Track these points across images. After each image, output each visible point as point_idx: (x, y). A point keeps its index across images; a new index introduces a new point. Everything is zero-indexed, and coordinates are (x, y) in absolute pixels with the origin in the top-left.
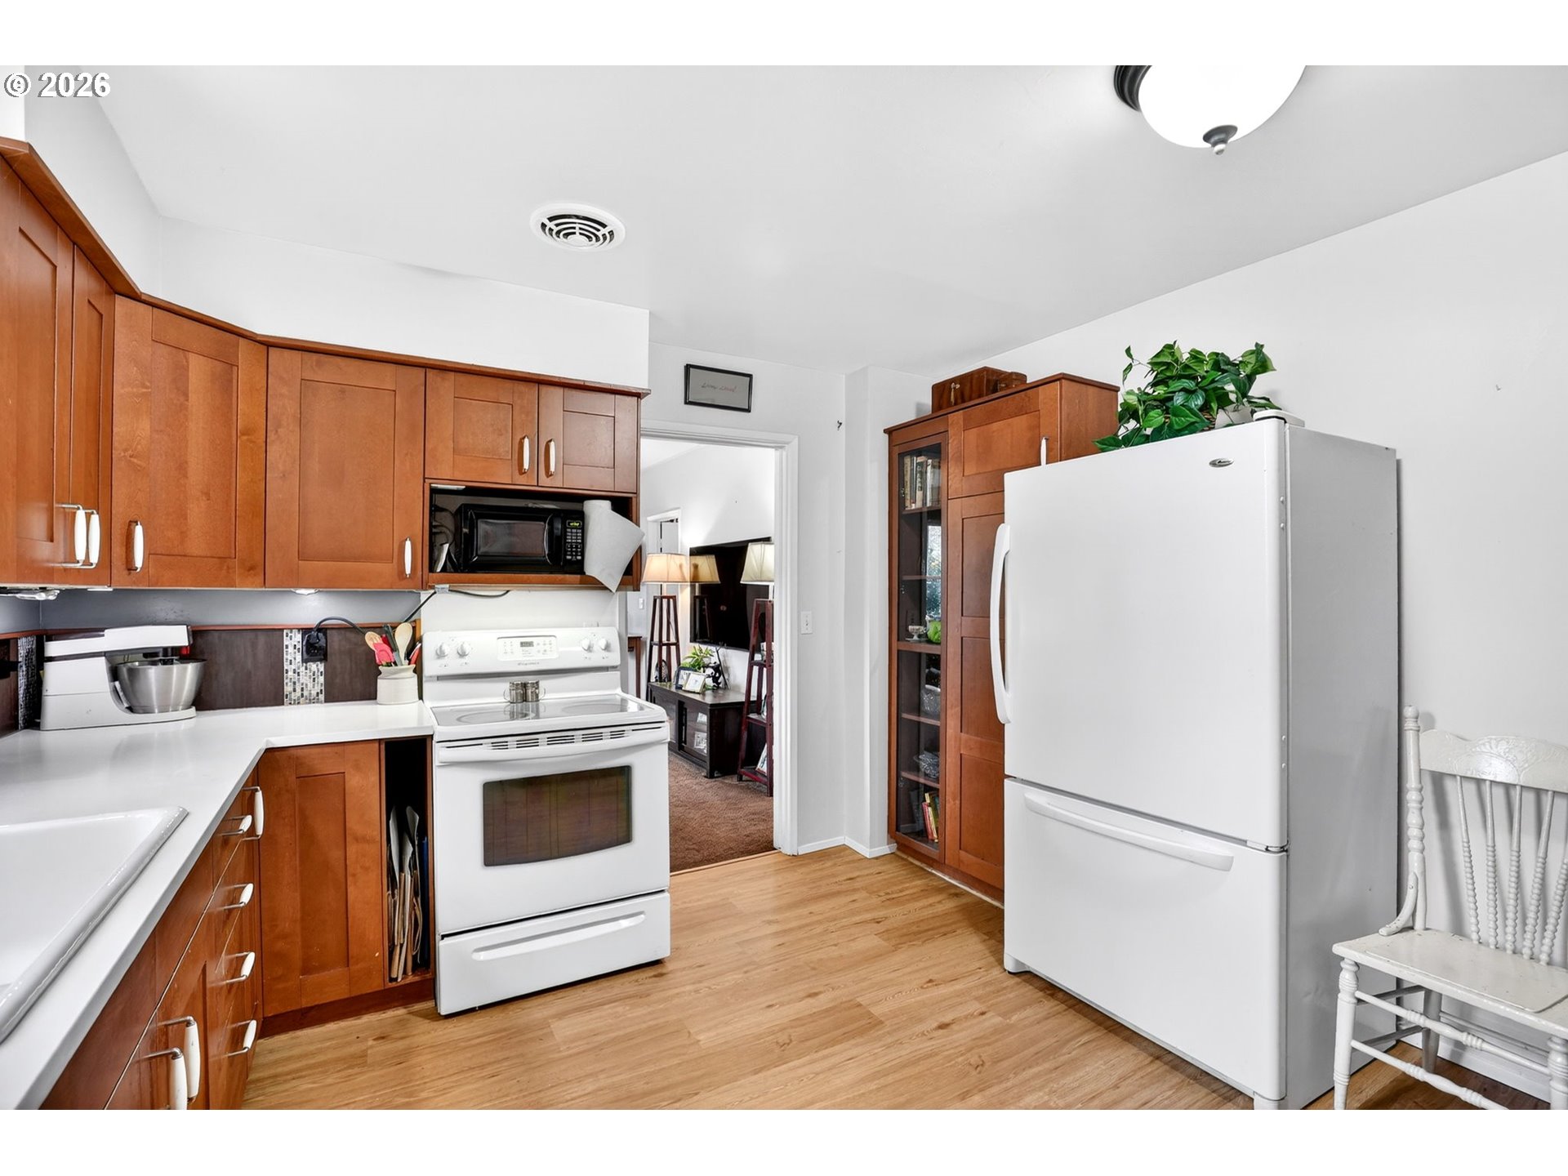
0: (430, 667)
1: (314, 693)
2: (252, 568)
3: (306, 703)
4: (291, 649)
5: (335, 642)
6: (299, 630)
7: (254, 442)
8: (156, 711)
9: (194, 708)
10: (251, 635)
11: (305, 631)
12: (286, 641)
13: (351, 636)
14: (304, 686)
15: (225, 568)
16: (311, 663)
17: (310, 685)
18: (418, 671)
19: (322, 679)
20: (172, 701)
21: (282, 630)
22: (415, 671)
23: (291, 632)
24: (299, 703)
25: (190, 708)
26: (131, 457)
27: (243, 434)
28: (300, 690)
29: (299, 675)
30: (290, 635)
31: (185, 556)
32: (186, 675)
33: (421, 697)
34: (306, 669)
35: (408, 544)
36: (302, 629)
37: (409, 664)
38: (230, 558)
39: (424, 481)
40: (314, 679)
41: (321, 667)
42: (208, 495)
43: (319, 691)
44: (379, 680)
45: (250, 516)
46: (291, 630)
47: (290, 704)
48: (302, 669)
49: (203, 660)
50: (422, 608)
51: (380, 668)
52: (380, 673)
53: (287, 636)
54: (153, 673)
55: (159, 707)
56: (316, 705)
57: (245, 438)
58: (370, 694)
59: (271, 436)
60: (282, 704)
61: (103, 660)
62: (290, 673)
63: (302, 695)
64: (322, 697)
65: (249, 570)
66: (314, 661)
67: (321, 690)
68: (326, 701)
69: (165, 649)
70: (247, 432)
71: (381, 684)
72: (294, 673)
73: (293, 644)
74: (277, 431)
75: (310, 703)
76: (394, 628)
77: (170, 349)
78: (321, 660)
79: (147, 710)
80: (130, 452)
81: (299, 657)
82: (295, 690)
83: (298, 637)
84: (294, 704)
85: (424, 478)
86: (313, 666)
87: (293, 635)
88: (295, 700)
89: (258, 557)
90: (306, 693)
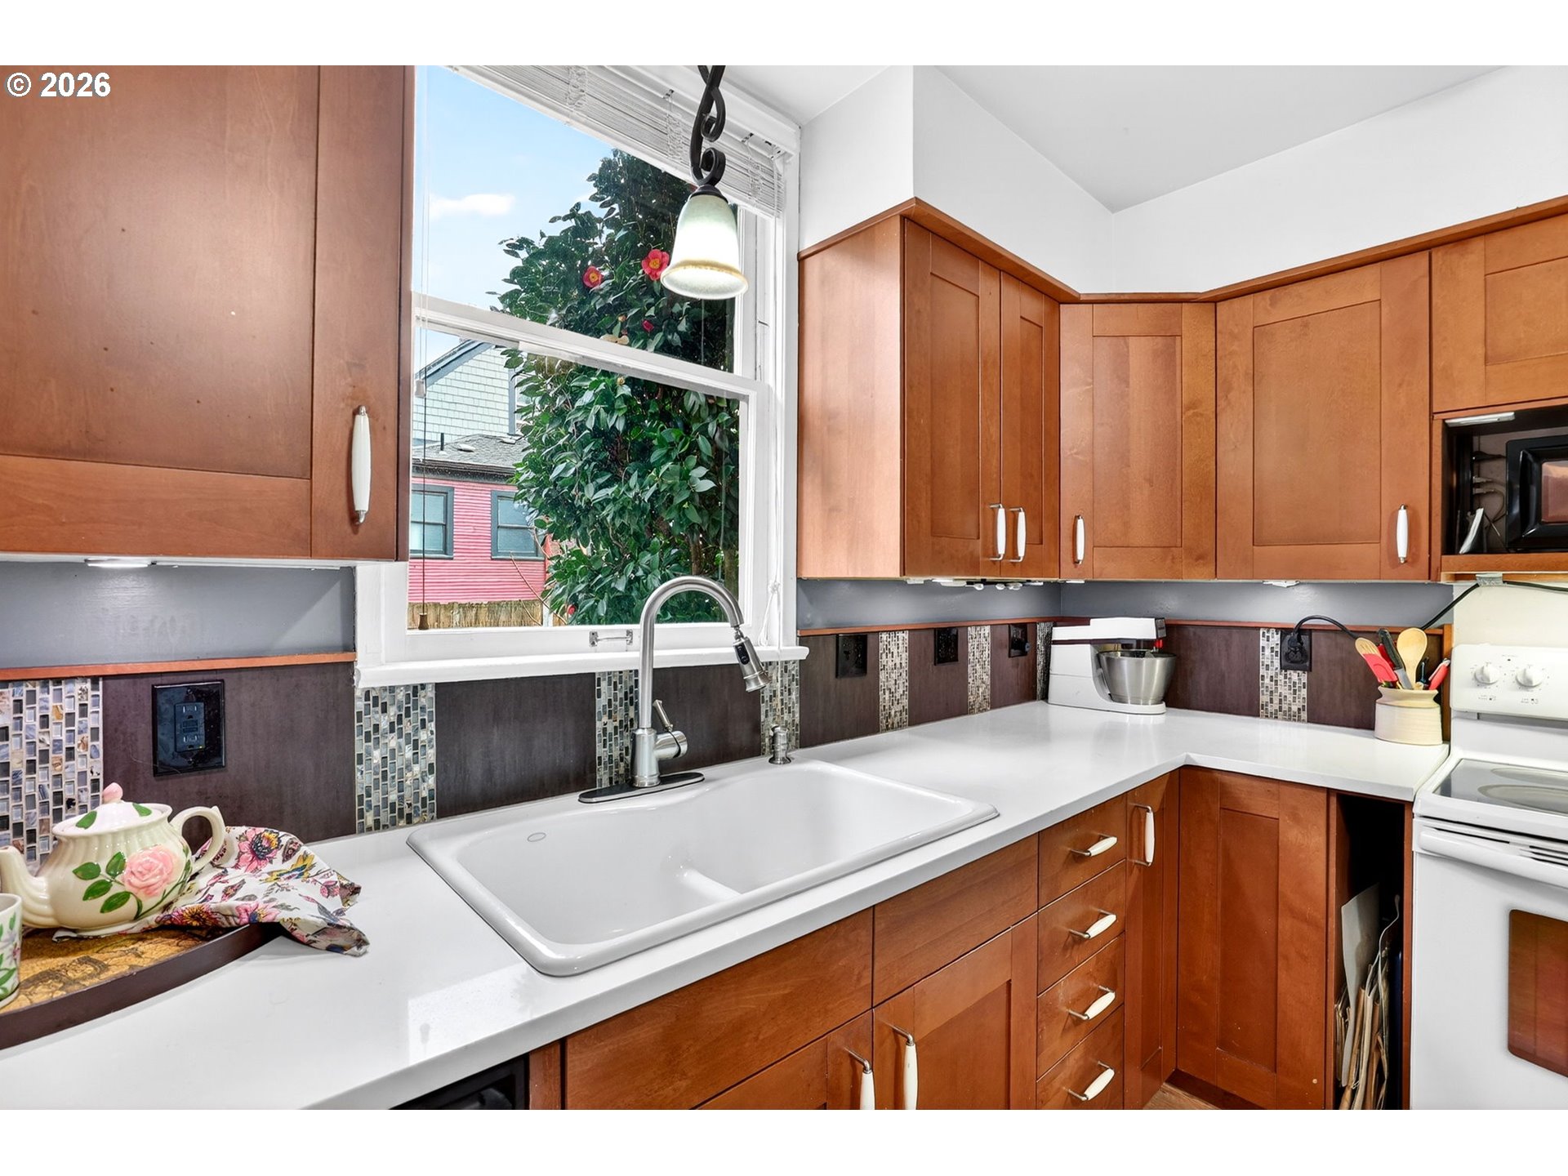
0: (1461, 697)
1: (1295, 708)
2: (1200, 557)
3: (1285, 719)
4: (1267, 652)
5: (1321, 647)
6: (1277, 629)
7: (1202, 415)
8: (1129, 701)
9: (1164, 704)
10: (1224, 632)
11: (1284, 631)
12: (1263, 642)
13: (1341, 639)
14: (1282, 698)
15: (1171, 557)
16: (1292, 672)
17: (1290, 698)
18: (1442, 699)
19: (1304, 692)
20: (1142, 696)
21: (1258, 628)
22: (1437, 699)
23: (1268, 631)
24: (1276, 717)
25: (1161, 703)
26: (1076, 454)
27: (1189, 408)
28: (1278, 701)
29: (1276, 684)
30: (1266, 634)
31: (1128, 547)
32: (1155, 668)
33: (1446, 738)
34: (1286, 677)
35: (1402, 515)
36: (1281, 629)
37: (1426, 688)
38: (1176, 547)
39: (1431, 419)
40: (1295, 691)
41: (1304, 678)
42: (1150, 482)
43: (1301, 707)
44: (1377, 705)
45: (1199, 499)
46: (1269, 629)
47: (1267, 716)
48: (1281, 677)
49: (1175, 655)
50: (1456, 607)
51: (1379, 688)
52: (1380, 695)
53: (1263, 636)
54: (1126, 664)
55: (1132, 698)
56: (1297, 724)
57: (1191, 412)
58: (1365, 722)
59: (1222, 403)
60: (1257, 715)
61: (1088, 647)
62: (1267, 681)
63: (1280, 708)
64: (1304, 715)
65: (1197, 560)
66: (1295, 669)
67: (1304, 706)
68: (1310, 720)
69: (1138, 641)
70: (1193, 405)
71: (1381, 712)
72: (1272, 681)
73: (1269, 647)
74: (1227, 396)
75: (1290, 719)
76: (1396, 634)
77: (1109, 339)
78: (1304, 670)
79: (1121, 700)
80: (1075, 450)
81: (1277, 663)
82: (1271, 700)
83: (1276, 638)
84: (1271, 716)
85: (1432, 414)
86: (1294, 675)
87: (1270, 635)
88: (1271, 713)
89: (1208, 544)
90: (1285, 707)
